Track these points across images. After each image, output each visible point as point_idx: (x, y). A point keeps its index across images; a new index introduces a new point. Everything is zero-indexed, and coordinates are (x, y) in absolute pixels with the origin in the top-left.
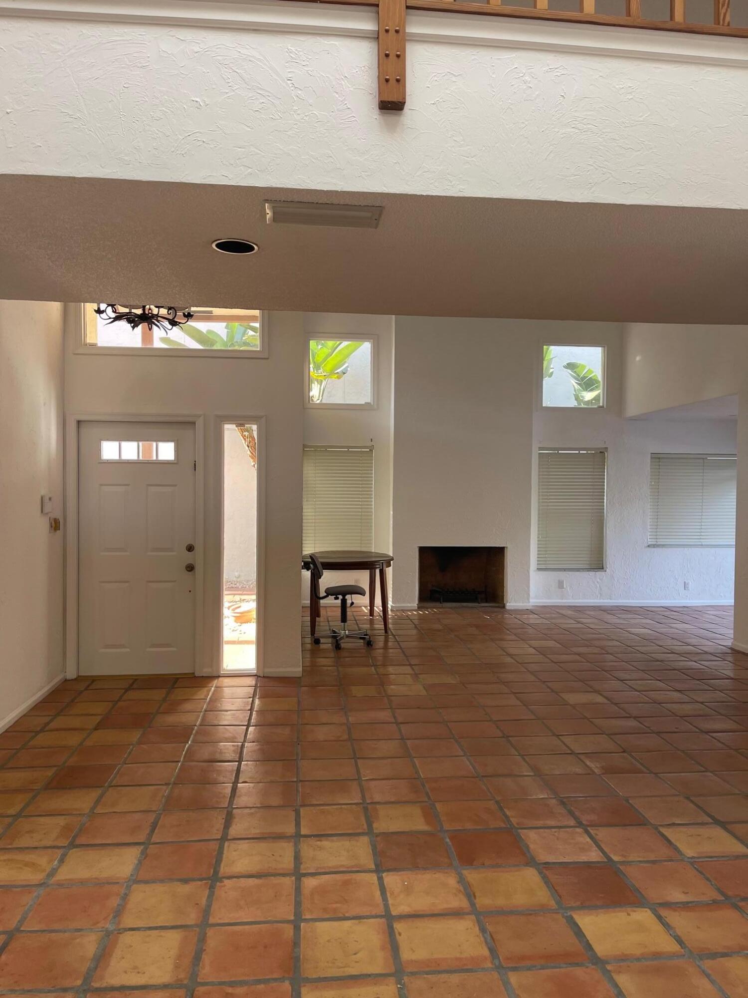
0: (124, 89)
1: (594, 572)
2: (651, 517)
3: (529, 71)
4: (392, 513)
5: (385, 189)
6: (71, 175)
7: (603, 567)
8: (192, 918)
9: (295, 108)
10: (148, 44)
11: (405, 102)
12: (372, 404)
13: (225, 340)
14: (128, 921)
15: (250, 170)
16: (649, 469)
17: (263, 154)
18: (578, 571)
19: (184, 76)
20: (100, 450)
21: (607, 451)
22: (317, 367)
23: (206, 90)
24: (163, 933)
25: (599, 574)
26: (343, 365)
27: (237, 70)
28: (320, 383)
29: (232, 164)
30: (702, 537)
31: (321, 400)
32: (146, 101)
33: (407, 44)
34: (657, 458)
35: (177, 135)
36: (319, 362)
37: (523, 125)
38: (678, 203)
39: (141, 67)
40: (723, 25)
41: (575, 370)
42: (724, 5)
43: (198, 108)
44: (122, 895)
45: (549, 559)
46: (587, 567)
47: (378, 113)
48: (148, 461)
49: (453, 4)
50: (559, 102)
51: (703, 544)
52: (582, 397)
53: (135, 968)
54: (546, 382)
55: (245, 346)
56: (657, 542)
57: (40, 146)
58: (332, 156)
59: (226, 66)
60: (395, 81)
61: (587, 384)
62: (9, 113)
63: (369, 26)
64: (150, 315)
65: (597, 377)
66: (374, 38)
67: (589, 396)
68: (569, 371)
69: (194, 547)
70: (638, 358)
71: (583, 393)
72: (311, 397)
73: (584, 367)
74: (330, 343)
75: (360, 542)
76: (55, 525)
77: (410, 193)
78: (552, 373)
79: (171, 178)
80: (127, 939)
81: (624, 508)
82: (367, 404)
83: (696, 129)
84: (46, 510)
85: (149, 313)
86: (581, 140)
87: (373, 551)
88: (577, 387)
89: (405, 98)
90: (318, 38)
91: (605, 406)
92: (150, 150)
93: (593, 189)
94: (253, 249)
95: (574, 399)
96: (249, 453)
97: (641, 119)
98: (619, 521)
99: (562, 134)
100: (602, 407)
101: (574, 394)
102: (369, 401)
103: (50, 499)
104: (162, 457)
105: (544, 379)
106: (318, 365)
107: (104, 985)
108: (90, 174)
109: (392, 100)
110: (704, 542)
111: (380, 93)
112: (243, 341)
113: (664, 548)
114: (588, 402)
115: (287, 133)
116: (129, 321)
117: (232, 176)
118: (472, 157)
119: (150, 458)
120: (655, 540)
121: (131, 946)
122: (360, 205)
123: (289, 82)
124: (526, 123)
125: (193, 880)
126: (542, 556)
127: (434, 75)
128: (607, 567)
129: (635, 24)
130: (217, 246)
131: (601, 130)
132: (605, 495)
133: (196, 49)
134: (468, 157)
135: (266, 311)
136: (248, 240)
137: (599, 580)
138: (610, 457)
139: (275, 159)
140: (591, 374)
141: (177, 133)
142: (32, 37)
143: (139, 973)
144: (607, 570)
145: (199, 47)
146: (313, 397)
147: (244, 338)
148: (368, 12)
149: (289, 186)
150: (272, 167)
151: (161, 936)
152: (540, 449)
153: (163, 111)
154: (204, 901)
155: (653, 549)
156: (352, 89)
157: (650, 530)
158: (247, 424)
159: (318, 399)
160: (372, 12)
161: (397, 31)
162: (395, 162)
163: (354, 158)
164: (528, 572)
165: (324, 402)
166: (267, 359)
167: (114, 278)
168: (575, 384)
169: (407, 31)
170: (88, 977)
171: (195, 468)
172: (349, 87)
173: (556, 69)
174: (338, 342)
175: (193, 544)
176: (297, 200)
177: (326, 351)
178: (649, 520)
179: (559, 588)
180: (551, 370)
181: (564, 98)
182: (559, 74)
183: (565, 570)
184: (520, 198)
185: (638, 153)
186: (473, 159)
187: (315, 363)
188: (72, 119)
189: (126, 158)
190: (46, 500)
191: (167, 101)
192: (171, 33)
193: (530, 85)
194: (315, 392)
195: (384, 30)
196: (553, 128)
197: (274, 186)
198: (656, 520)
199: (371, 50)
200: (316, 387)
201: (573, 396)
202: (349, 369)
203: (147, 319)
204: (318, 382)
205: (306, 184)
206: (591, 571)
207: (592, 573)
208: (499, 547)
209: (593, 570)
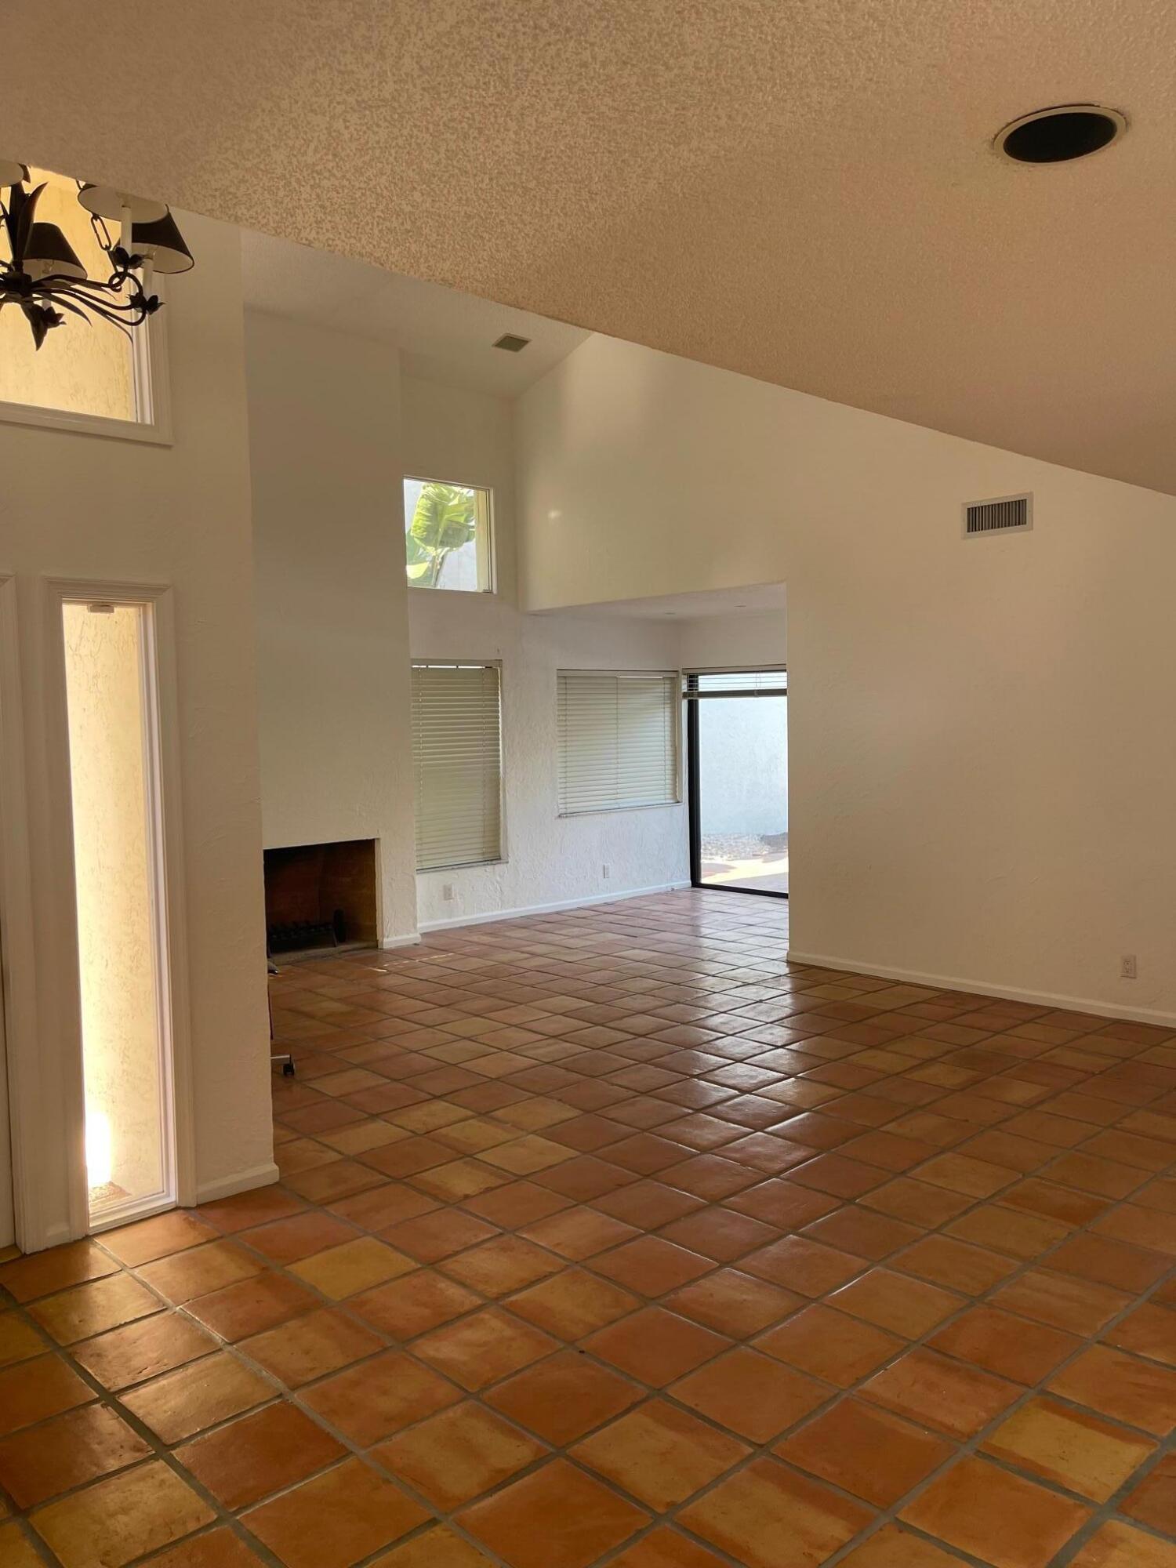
1: (492, 867)
2: (560, 770)
7: (500, 856)
16: (555, 695)
18: (470, 867)
21: (501, 666)
25: (498, 868)
30: (618, 796)
34: (565, 677)
45: (425, 852)
46: (480, 858)
51: (622, 806)
56: (566, 808)
81: (527, 758)
91: (495, 592)
98: (519, 781)
100: (491, 592)
110: (623, 803)
113: (578, 818)
128: (507, 856)
132: (501, 739)
137: (498, 879)
138: (506, 674)
144: (509, 861)
155: (567, 820)
157: (558, 790)
178: (558, 776)
179: (445, 899)
183: (451, 867)
198: (565, 775)
206: (488, 864)
207: (489, 868)
208: (367, 840)
209: (489, 863)
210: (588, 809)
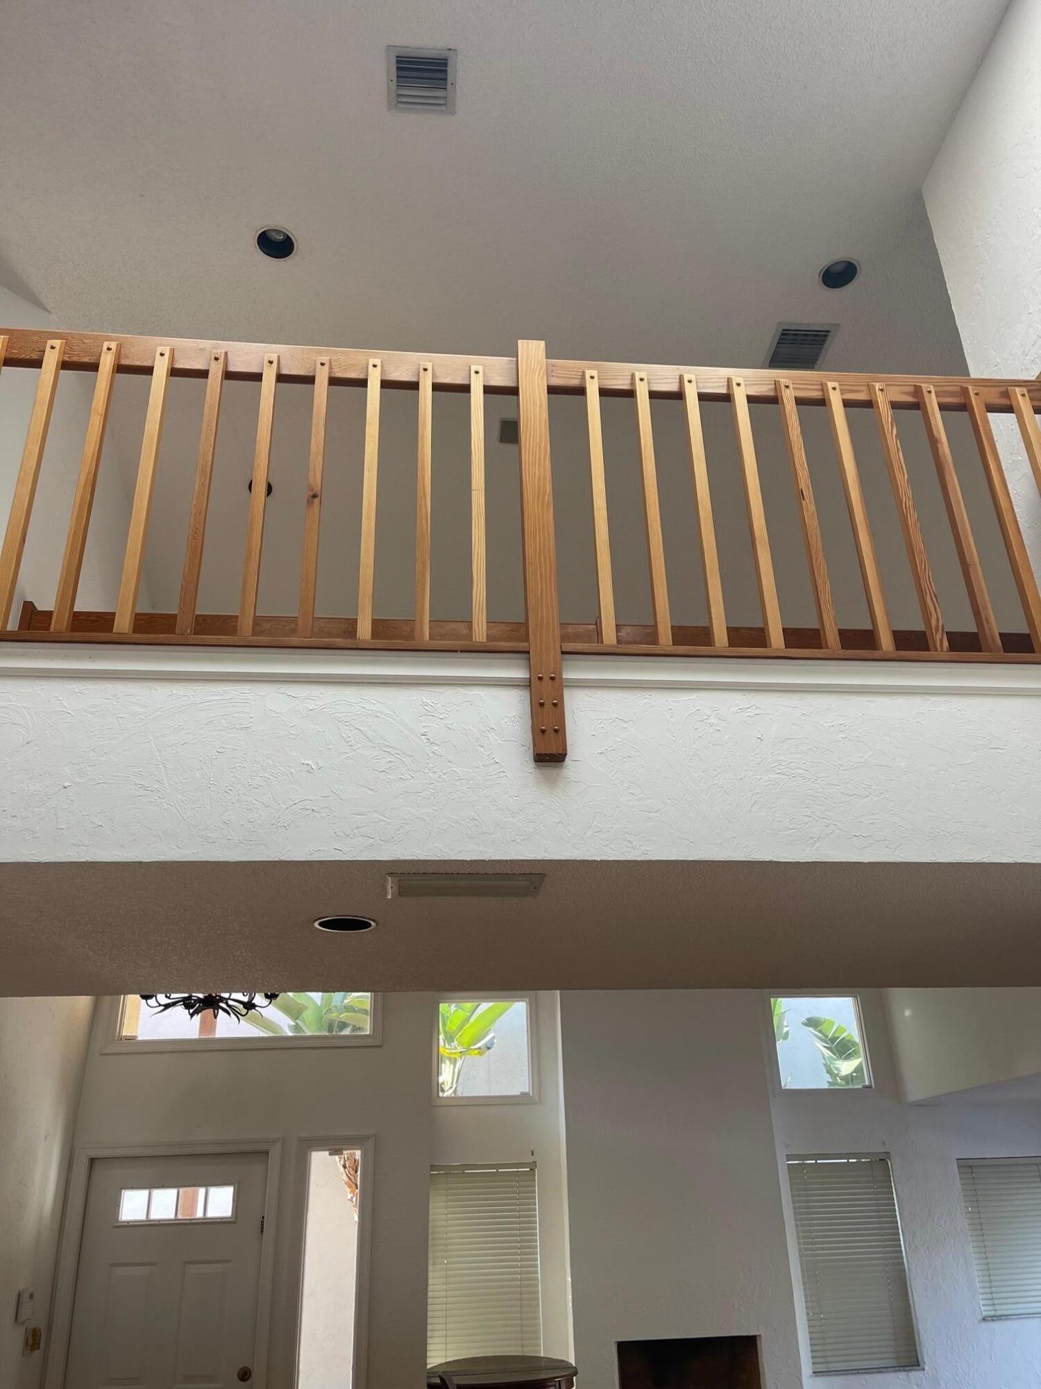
0: (217, 754)
1: (905, 1373)
2: (979, 1267)
3: (715, 713)
4: (569, 1279)
5: (546, 854)
6: (138, 860)
7: (918, 1362)
9: (430, 765)
10: (252, 703)
11: (566, 754)
12: (531, 1094)
13: (319, 1004)
15: (371, 840)
16: (959, 1185)
17: (388, 820)
18: (879, 1372)
19: (294, 737)
20: (119, 1205)
21: (890, 1159)
22: (450, 1039)
23: (320, 751)
25: (914, 1375)
26: (486, 1036)
27: (360, 728)
28: (454, 1062)
29: (349, 835)
31: (455, 1092)
32: (245, 767)
33: (564, 690)
34: (968, 1167)
35: (279, 804)
36: (451, 1031)
37: (715, 773)
38: (931, 858)
39: (241, 729)
40: (942, 651)
41: (819, 1029)
42: (938, 630)
43: (309, 772)
45: (830, 1353)
46: (892, 1362)
47: (533, 766)
48: (190, 1220)
49: (617, 647)
50: (757, 745)
52: (837, 1069)
54: (780, 1045)
55: (346, 1012)
56: (995, 1310)
57: (102, 826)
58: (478, 818)
59: (346, 724)
60: (552, 732)
61: (842, 1049)
62: (66, 788)
63: (518, 673)
64: (218, 998)
65: (852, 1037)
66: (525, 686)
67: (846, 1067)
68: (811, 1029)
69: (250, 1370)
70: (907, 1013)
71: (838, 1062)
72: (442, 1084)
73: (832, 1023)
74: (468, 1005)
75: (520, 1335)
76: (33, 1341)
77: (578, 859)
78: (787, 1033)
79: (268, 856)
81: (934, 1254)
82: (524, 1095)
83: (934, 768)
84: (23, 1317)
85: (217, 996)
86: (792, 787)
87: (542, 1355)
88: (827, 1053)
89: (565, 749)
90: (459, 689)
91: (873, 1086)
92: (243, 823)
93: (817, 845)
94: (369, 925)
95: (825, 1071)
96: (345, 1177)
97: (862, 760)
98: (930, 1278)
99: (766, 782)
100: (870, 1087)
101: (824, 1064)
102: (527, 1090)
103: (31, 1296)
104: (213, 1213)
105: (777, 1043)
106: (450, 1036)
108: (163, 857)
109: (550, 752)
111: (534, 745)
112: (343, 1004)
113: (1009, 1322)
114: (849, 1079)
115: (420, 794)
116: (188, 1006)
117: (347, 850)
118: (655, 812)
119: (191, 1215)
120: (991, 1308)
122: (514, 874)
123: (423, 737)
124: (719, 770)
126: (819, 1348)
127: (600, 721)
128: (924, 1362)
129: (836, 656)
130: (320, 924)
131: (813, 775)
133: (311, 705)
134: (650, 813)
135: (380, 993)
136: (363, 915)
138: (895, 1165)
139: (403, 825)
140: (844, 1033)
141: (280, 802)
142: (109, 699)
144: (926, 1368)
145: (315, 704)
146: (442, 1083)
147: (345, 1001)
148: (519, 660)
149: (422, 858)
150: (400, 835)
152: (789, 1157)
153: (265, 777)
155: (992, 1323)
156: (500, 742)
157: (981, 1291)
158: (345, 1150)
159: (451, 1088)
160: (523, 659)
161: (552, 679)
162: (558, 821)
163: (505, 819)
164: (800, 1379)
165: (459, 1094)
166: (380, 1046)
167: (175, 965)
168: (825, 1050)
169: (564, 677)
171: (262, 1228)
172: (496, 740)
173: (748, 708)
174: (477, 1004)
175: (250, 1368)
176: (431, 871)
177: (462, 1014)
178: (976, 1273)
180: (785, 1030)
181: (762, 740)
182: (752, 714)
183: (858, 1371)
184: (723, 860)
185: (868, 799)
186: (656, 814)
187: (446, 1032)
188: (147, 792)
189: (211, 835)
190: (26, 1296)
191: (270, 766)
192: (282, 690)
193: (717, 728)
194: (446, 1075)
195: (537, 679)
196: (753, 775)
197: (402, 858)
198: (986, 1273)
199: (522, 698)
200: (447, 1070)
201: (823, 1066)
202: (495, 1041)
203: (211, 1003)
204: (450, 1061)
205: (443, 854)
206: (900, 1371)
207: (902, 1375)
208: (747, 1337)
209: (901, 1369)
210: (1020, 1312)
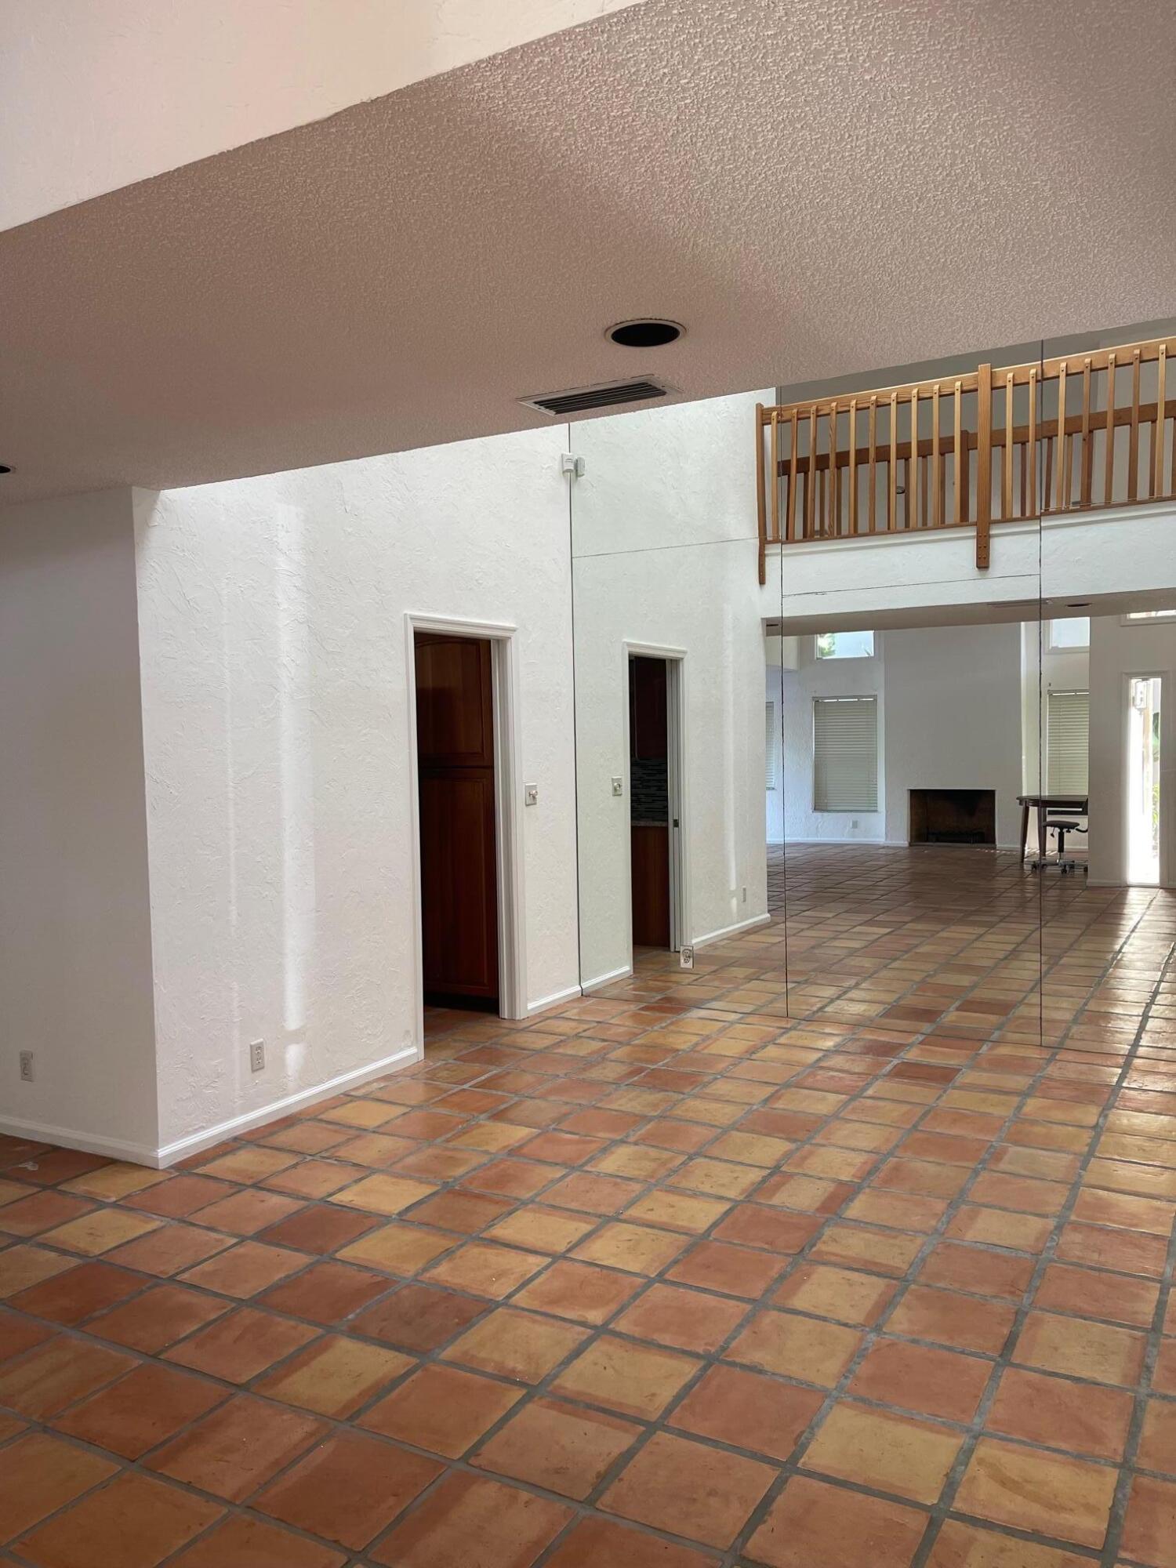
8: (770, 1318)
14: (849, 1338)
24: (811, 1310)
44: (851, 1376)
53: (851, 1285)
80: (856, 1316)
107: (886, 1280)
121: (852, 1306)
125: (743, 1366)
143: (849, 1280)
151: (815, 1307)
154: (745, 1333)
170: (903, 1291)
